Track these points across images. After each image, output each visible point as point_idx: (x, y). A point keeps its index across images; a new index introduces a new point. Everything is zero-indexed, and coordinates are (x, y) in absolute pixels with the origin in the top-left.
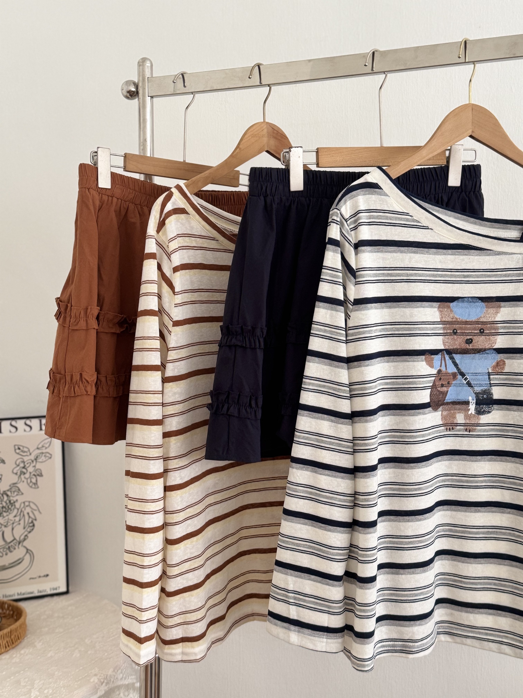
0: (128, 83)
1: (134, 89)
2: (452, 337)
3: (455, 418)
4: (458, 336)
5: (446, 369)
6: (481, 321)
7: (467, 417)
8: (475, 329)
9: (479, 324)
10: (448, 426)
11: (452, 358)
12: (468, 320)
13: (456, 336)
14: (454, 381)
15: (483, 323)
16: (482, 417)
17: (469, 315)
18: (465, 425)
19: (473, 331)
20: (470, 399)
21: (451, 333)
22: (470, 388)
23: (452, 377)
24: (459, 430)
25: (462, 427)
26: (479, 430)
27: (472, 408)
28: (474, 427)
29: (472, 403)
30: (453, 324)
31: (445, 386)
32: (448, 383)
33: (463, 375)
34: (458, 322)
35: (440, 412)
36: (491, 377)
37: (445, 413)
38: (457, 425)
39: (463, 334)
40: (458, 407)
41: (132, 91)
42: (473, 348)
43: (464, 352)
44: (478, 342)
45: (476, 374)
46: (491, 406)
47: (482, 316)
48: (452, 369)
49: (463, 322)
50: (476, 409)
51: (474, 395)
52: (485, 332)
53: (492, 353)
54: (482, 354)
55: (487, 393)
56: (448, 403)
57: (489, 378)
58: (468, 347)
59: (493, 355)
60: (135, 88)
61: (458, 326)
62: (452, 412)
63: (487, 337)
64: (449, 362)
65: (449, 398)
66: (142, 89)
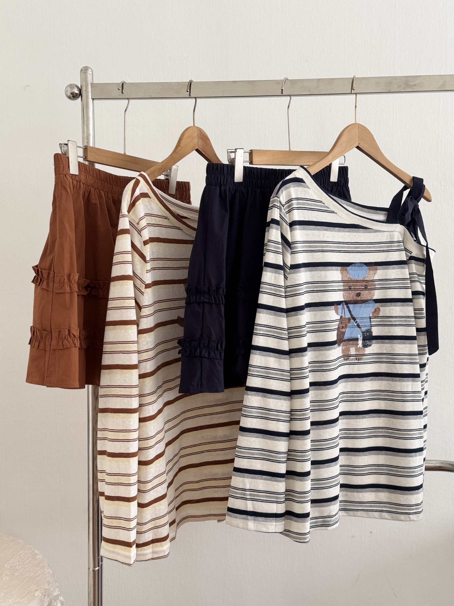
0: (71, 86)
2: (348, 292)
3: (349, 351)
4: (353, 291)
5: (345, 315)
6: (366, 280)
7: (357, 350)
8: (362, 286)
9: (364, 282)
10: (345, 357)
11: (348, 307)
12: (358, 279)
13: (350, 291)
14: (349, 324)
15: (367, 281)
16: (366, 349)
17: (358, 276)
18: (356, 355)
19: (361, 288)
20: (359, 336)
21: (347, 289)
22: (359, 328)
23: (348, 321)
24: (352, 360)
25: (354, 357)
26: (365, 359)
27: (360, 342)
28: (361, 357)
29: (360, 339)
30: (349, 282)
31: (344, 328)
32: (346, 326)
33: (354, 319)
34: (352, 281)
35: (341, 347)
36: (372, 320)
37: (344, 348)
38: (351, 356)
39: (355, 289)
40: (351, 342)
41: (75, 93)
42: (361, 299)
43: (355, 302)
44: (364, 295)
45: (362, 318)
46: (371, 341)
47: (366, 276)
48: (348, 315)
49: (355, 281)
50: (363, 343)
51: (361, 334)
52: (368, 288)
53: (372, 303)
54: (366, 304)
55: (369, 331)
56: (345, 341)
57: (370, 321)
58: (358, 299)
59: (372, 304)
60: (78, 91)
61: (351, 283)
62: (348, 346)
63: (369, 291)
64: (346, 310)
65: (346, 336)
66: (85, 92)
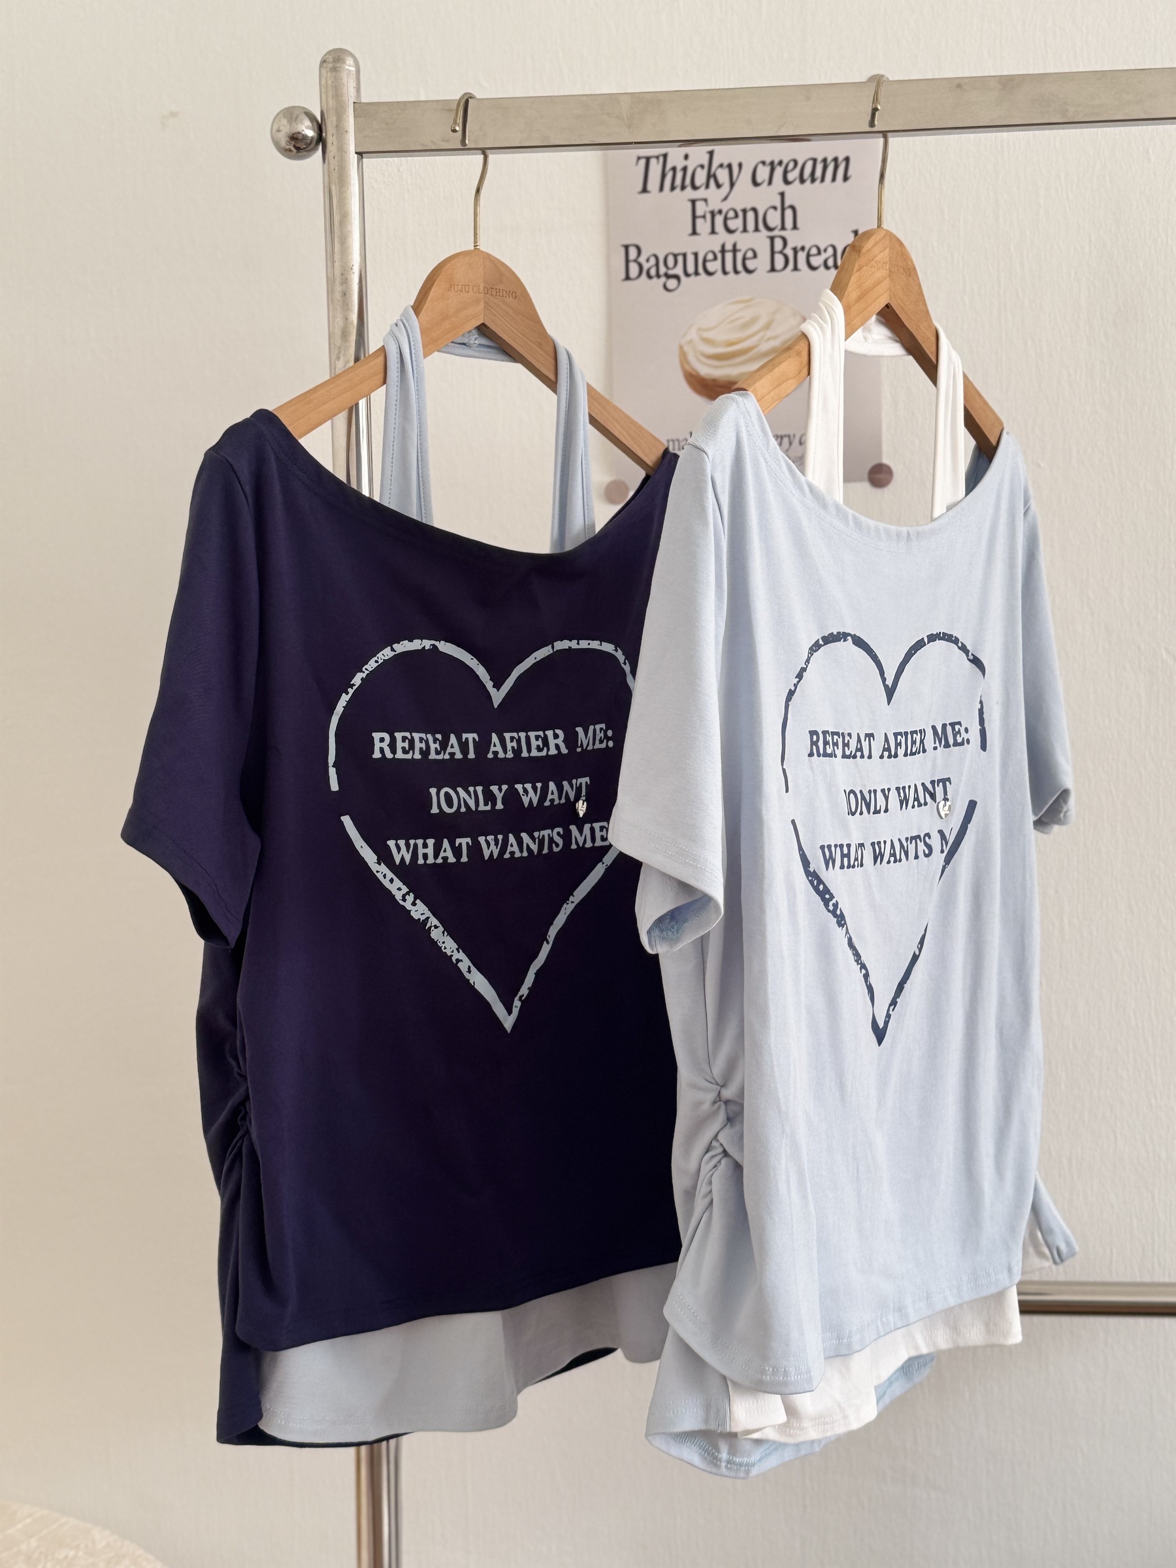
0: (291, 114)
1: (310, 133)
41: (305, 137)
60: (314, 131)
66: (335, 132)
